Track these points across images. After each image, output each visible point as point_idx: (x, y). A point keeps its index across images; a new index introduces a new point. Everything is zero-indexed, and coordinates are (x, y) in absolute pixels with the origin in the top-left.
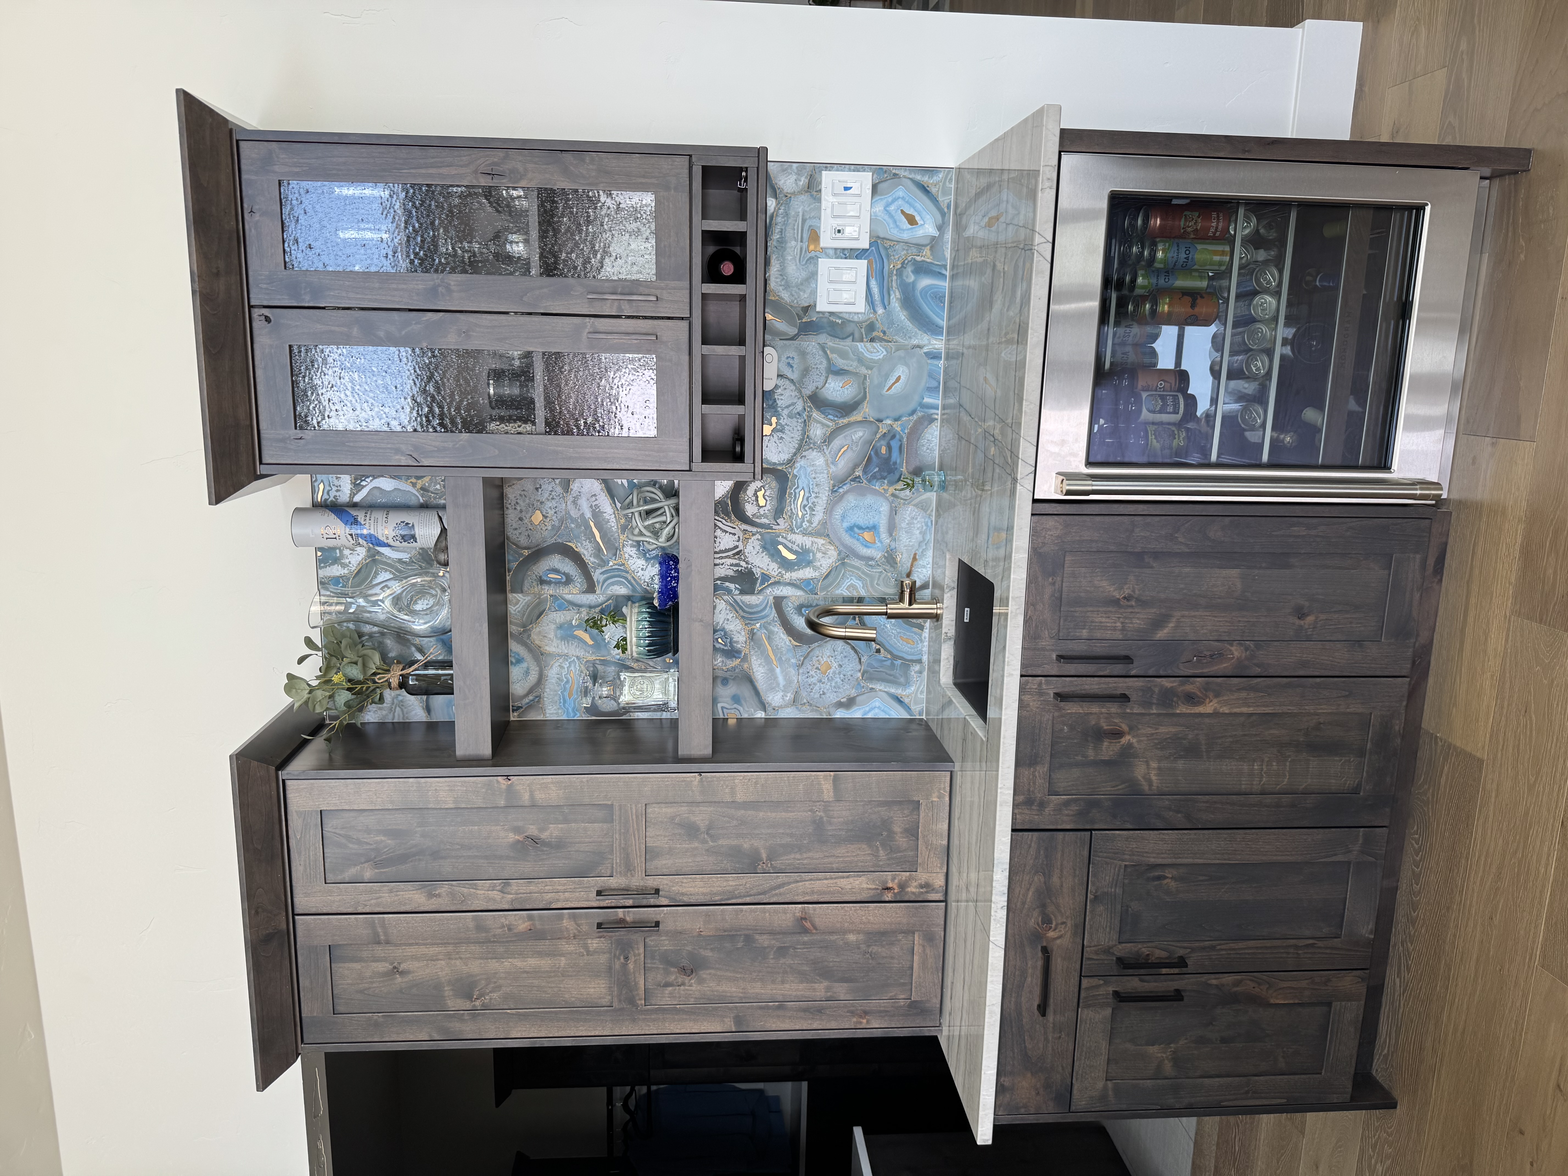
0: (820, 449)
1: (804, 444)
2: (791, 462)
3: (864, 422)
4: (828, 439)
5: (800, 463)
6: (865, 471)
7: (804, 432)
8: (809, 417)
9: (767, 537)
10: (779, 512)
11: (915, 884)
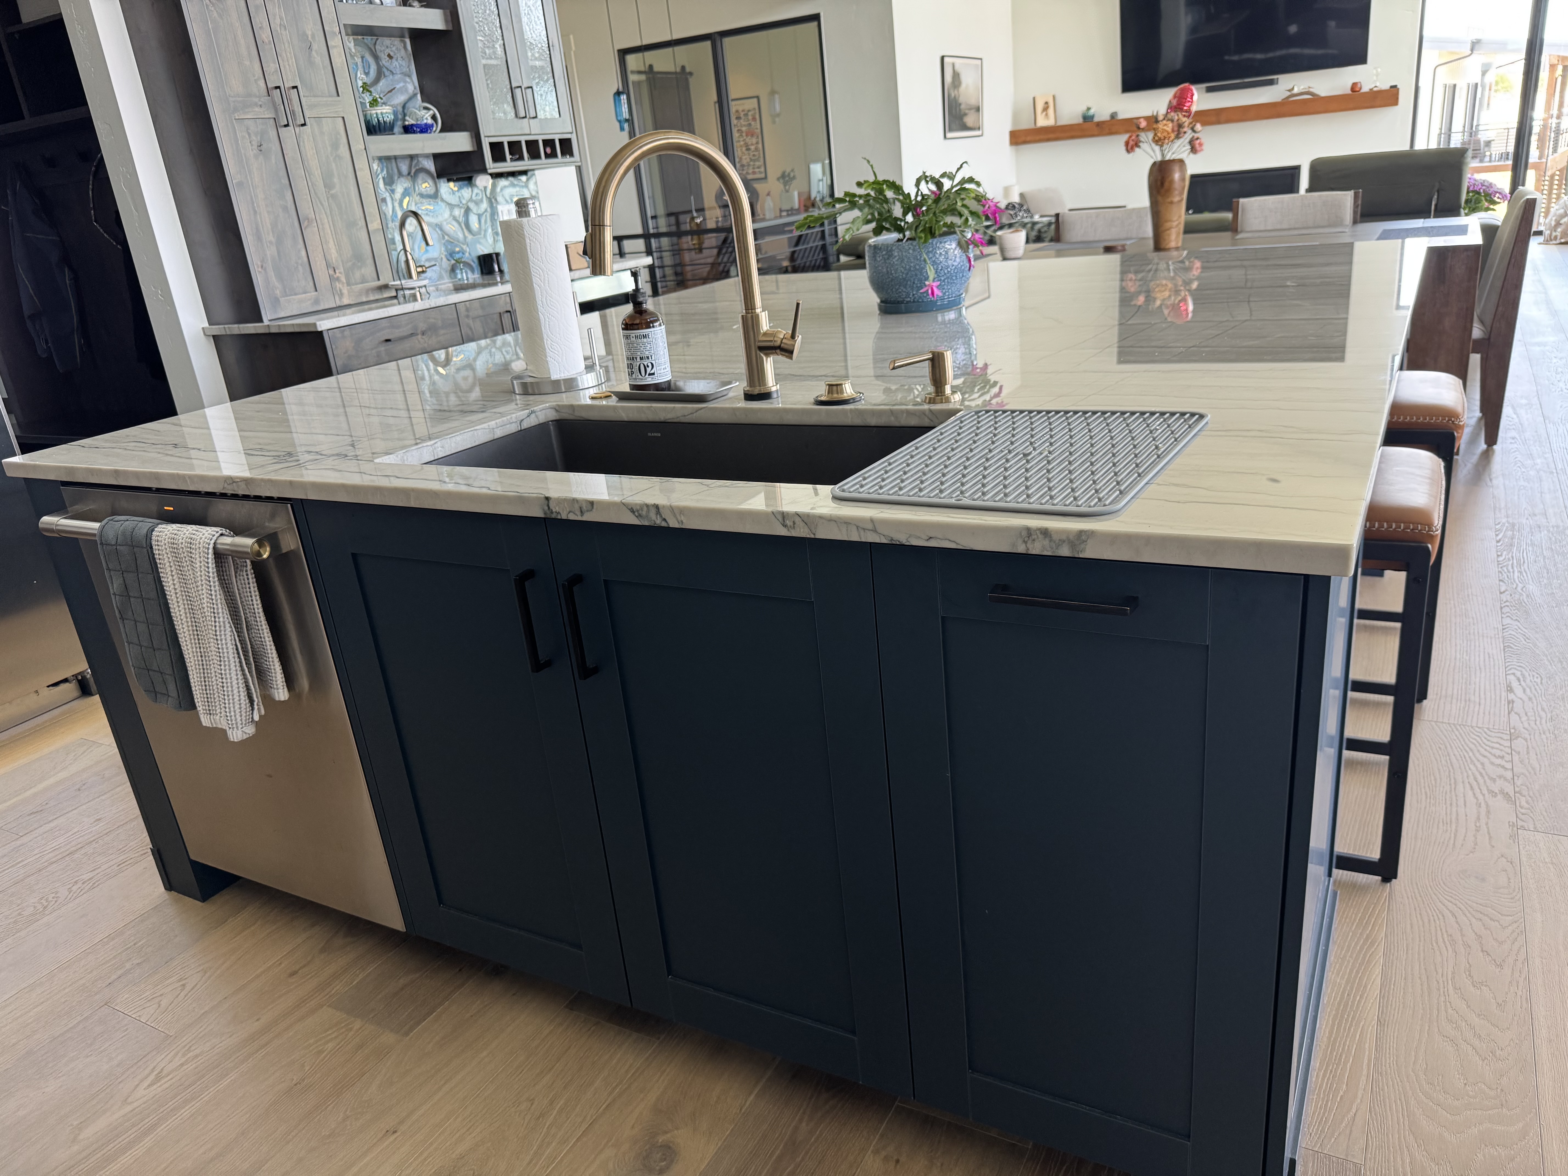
0: (451, 215)
1: (451, 206)
2: (442, 200)
3: (465, 237)
4: (455, 219)
5: (443, 205)
6: (448, 241)
7: (455, 205)
8: (461, 207)
9: (410, 191)
10: (422, 195)
11: (341, 286)
